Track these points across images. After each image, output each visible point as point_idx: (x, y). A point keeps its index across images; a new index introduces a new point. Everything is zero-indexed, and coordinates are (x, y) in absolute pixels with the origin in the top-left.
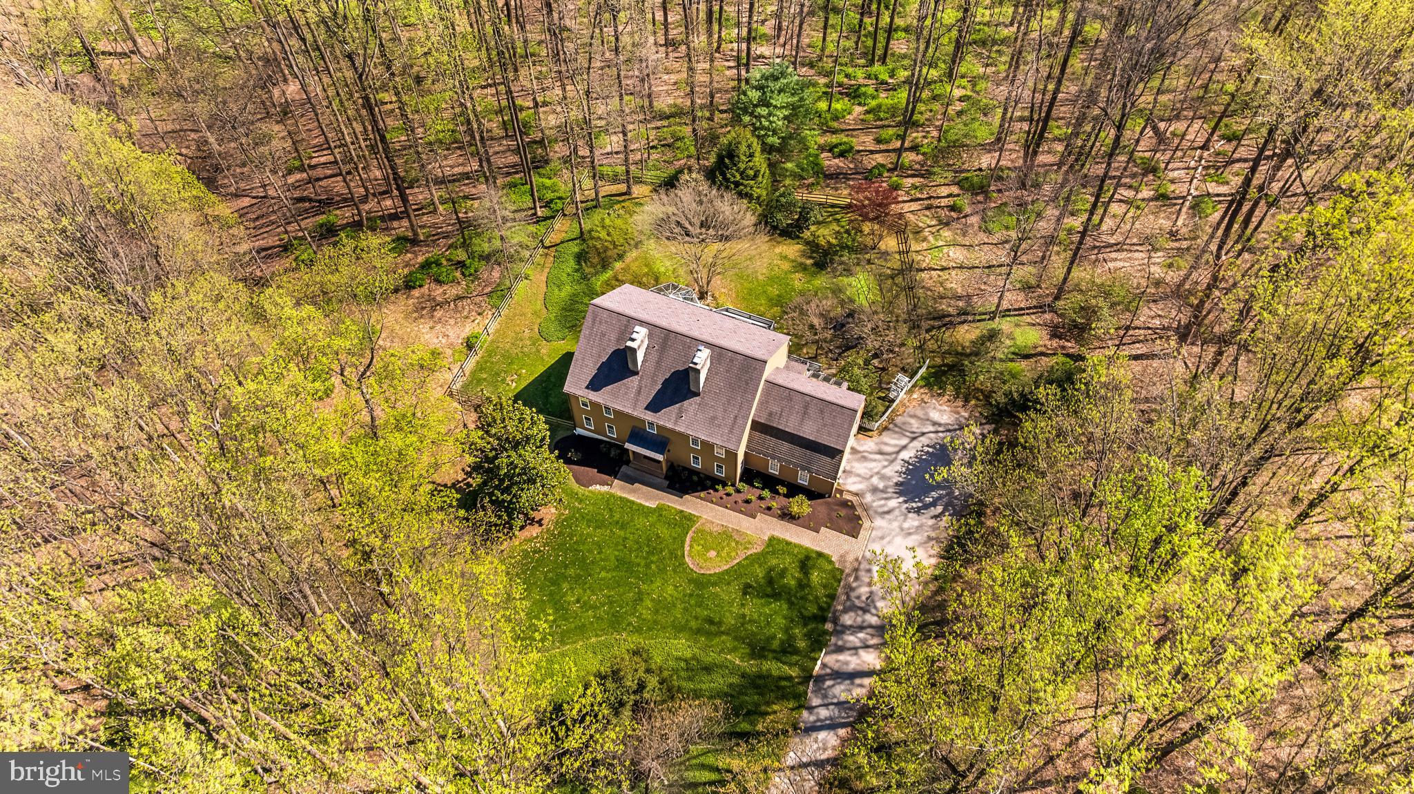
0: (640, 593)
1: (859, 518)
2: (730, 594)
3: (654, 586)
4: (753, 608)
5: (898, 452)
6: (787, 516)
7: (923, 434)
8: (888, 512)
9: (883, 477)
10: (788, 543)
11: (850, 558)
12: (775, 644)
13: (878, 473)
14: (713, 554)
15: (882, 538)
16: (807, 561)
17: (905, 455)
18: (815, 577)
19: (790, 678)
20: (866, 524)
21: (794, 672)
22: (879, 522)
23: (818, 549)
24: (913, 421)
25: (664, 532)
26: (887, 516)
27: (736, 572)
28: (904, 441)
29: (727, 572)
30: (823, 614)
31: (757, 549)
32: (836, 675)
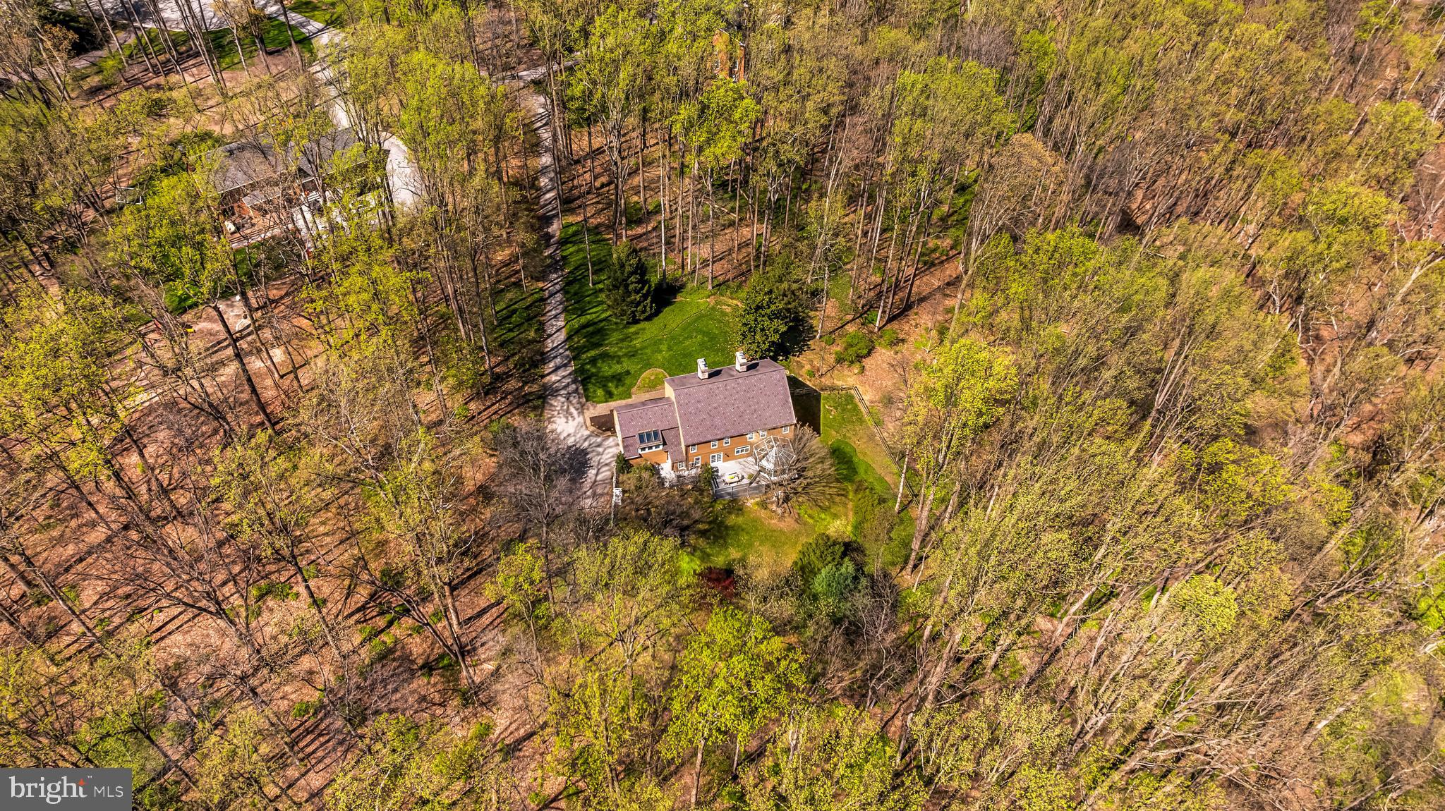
2: (633, 369)
4: (618, 368)
5: (598, 469)
7: (591, 487)
8: (584, 438)
9: (599, 454)
10: (622, 399)
11: (589, 409)
13: (602, 453)
14: (654, 378)
15: (580, 425)
16: (610, 396)
17: (593, 472)
18: (600, 392)
20: (591, 426)
27: (637, 378)
28: (599, 478)
29: (641, 375)
30: (585, 382)
31: (633, 390)
32: (565, 366)
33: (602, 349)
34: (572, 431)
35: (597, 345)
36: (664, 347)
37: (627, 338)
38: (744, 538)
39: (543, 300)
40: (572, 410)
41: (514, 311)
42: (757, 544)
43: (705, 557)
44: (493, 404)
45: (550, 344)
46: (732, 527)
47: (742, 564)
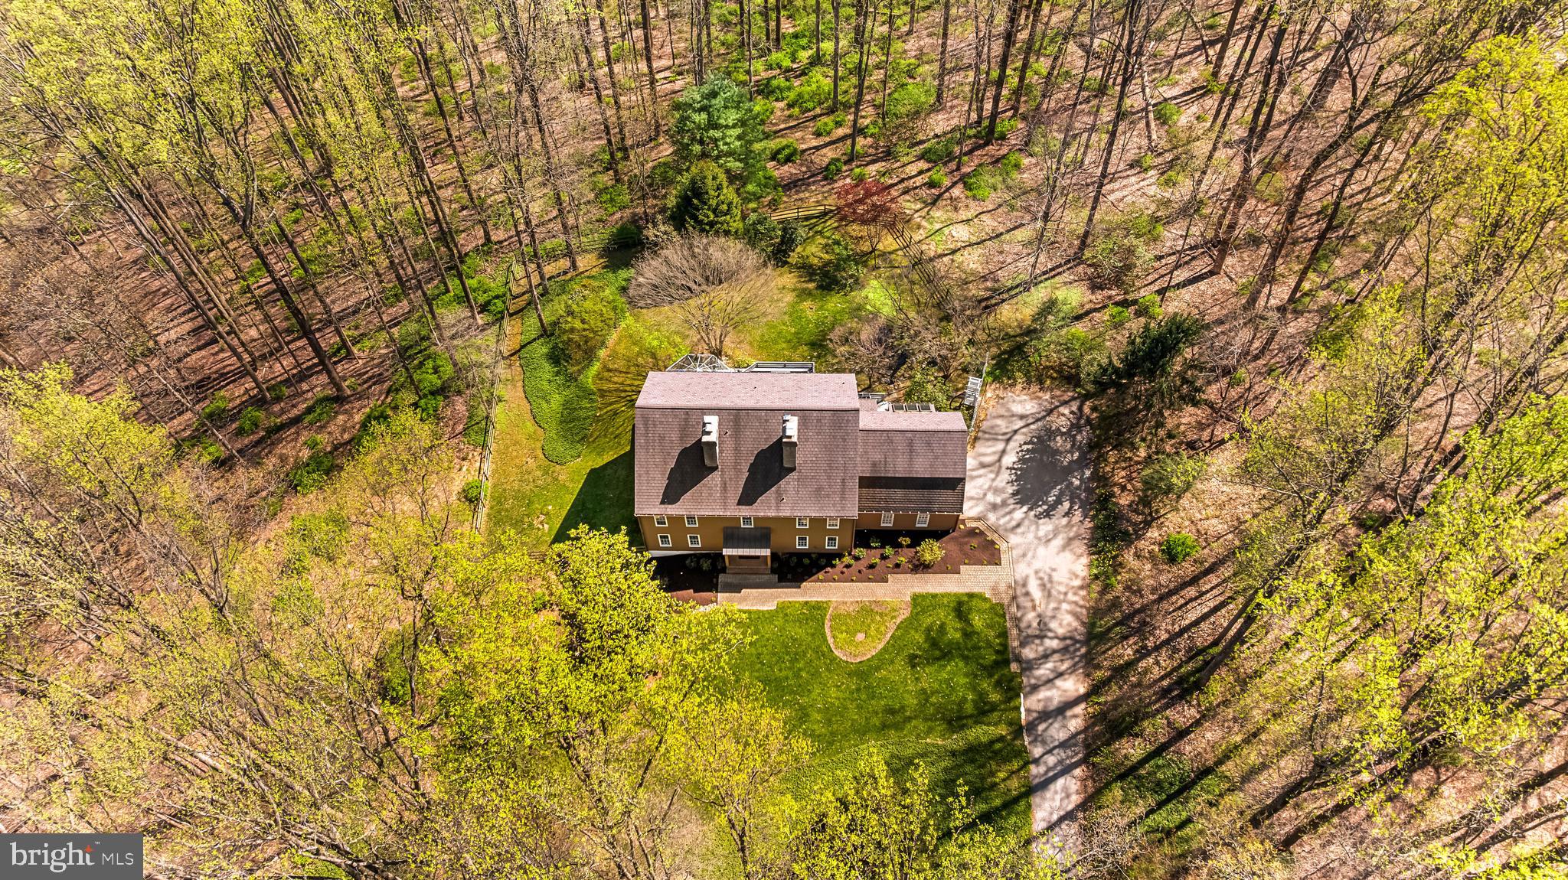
0: (802, 708)
1: (993, 543)
2: (897, 672)
3: (814, 695)
4: (931, 677)
5: (999, 460)
6: (920, 567)
7: (1015, 432)
8: (1018, 525)
9: (997, 491)
10: (934, 596)
11: (1002, 587)
12: (969, 708)
13: (990, 488)
14: (860, 637)
15: (1024, 555)
16: (961, 608)
17: (1008, 461)
18: (978, 621)
19: (1001, 739)
20: (1002, 546)
21: (1002, 730)
22: (1014, 539)
23: (967, 590)
24: (999, 422)
25: (798, 632)
26: (1019, 530)
27: (895, 645)
28: (1000, 446)
29: (885, 650)
30: (1004, 656)
31: (905, 614)
32: (1045, 715)
33: (956, 741)
34: (1042, 551)
40: (1037, 594)
44: (1196, 623)
45: (1072, 789)
47: (803, 294)
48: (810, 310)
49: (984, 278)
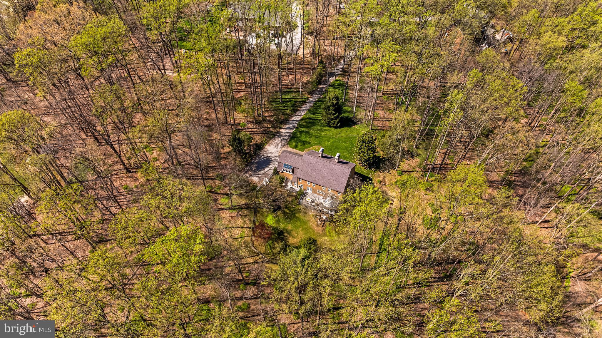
7: (262, 174)
16: (296, 147)
17: (267, 169)
18: (294, 144)
23: (293, 149)
26: (275, 156)
30: (292, 138)
33: (308, 130)
34: (273, 151)
35: (308, 127)
36: (331, 141)
37: (321, 130)
38: (298, 224)
39: (305, 102)
41: (290, 101)
42: (301, 229)
43: (278, 221)
44: (256, 128)
45: (293, 118)
46: (297, 218)
47: (289, 232)
48: (289, 227)
49: (241, 215)
